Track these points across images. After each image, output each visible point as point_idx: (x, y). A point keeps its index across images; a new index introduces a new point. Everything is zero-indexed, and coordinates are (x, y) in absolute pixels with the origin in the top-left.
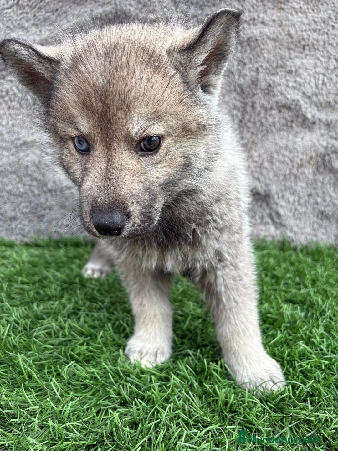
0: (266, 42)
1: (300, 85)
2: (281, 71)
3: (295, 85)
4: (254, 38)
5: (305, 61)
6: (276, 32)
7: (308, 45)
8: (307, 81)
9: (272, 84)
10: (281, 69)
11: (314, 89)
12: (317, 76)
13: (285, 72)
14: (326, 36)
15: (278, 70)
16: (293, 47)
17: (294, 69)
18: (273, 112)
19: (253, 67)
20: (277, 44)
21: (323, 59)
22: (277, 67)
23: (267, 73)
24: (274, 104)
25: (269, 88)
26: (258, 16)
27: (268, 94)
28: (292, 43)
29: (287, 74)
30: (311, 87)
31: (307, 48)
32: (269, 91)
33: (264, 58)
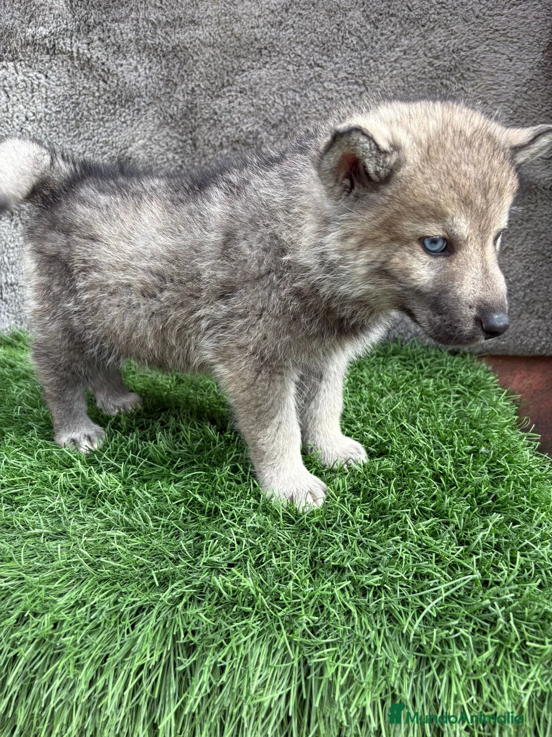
0: (200, 50)
1: (260, 109)
2: (230, 91)
3: (252, 109)
4: (181, 45)
5: (263, 72)
6: (212, 33)
7: (266, 48)
8: (270, 102)
9: (217, 110)
10: (229, 88)
11: (282, 114)
12: (284, 94)
13: (236, 91)
14: (292, 30)
15: (225, 89)
16: (243, 53)
17: (247, 86)
18: (225, 151)
19: (187, 87)
20: (218, 51)
21: (290, 67)
22: (223, 86)
23: (209, 95)
24: (224, 139)
25: (215, 117)
26: (185, 13)
27: (215, 125)
28: (240, 47)
29: (239, 95)
30: (278, 110)
31: (264, 52)
32: (215, 121)
33: (201, 73)
